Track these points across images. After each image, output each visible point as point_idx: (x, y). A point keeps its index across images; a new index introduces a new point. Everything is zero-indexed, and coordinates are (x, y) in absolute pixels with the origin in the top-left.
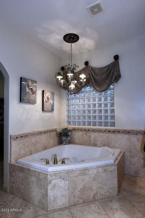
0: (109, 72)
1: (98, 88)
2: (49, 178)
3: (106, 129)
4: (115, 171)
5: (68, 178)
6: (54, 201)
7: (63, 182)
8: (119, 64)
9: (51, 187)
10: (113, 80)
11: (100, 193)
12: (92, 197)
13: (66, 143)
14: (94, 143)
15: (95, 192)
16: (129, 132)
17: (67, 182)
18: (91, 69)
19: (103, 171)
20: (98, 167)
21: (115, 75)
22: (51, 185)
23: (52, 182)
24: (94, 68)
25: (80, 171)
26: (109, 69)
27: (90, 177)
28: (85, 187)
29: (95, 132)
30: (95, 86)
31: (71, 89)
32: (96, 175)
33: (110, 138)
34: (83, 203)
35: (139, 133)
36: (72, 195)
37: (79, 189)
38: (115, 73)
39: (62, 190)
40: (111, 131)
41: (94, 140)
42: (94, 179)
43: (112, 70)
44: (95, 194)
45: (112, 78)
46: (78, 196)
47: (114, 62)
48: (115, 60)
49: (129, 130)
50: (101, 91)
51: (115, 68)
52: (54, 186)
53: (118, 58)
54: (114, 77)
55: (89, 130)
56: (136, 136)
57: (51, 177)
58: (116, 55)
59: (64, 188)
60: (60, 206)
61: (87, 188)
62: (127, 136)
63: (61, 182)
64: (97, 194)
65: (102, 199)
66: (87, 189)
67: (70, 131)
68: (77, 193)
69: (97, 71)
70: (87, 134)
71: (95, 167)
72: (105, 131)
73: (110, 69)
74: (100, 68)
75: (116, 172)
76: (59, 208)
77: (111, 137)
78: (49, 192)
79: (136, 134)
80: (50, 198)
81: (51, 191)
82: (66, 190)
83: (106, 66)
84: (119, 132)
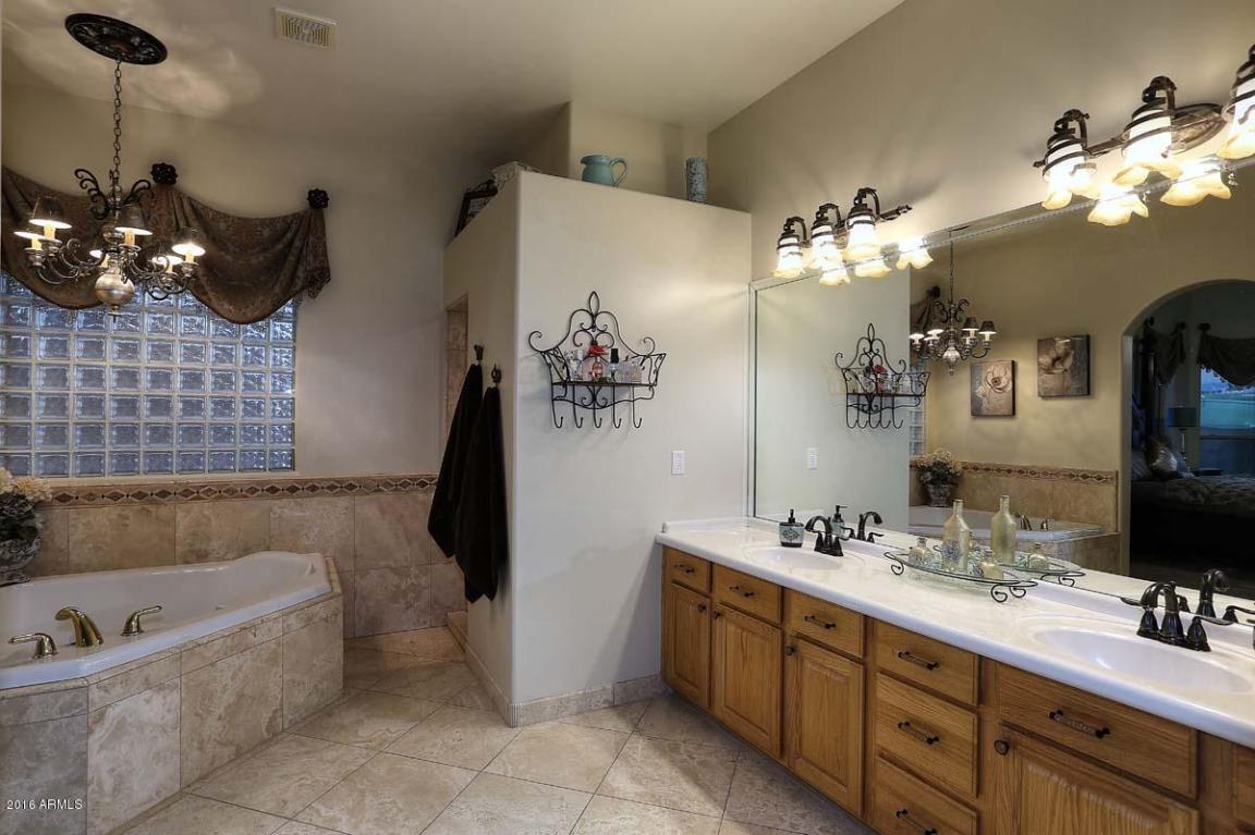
0: (280, 246)
1: (226, 306)
2: (97, 700)
3: (259, 483)
4: (336, 615)
5: (177, 681)
6: (116, 789)
7: (157, 700)
8: (324, 228)
9: (101, 737)
10: (299, 283)
11: (290, 703)
12: (264, 726)
13: (11, 578)
14: (192, 551)
15: (276, 705)
16: (351, 487)
17: (174, 697)
18: (188, 208)
19: (303, 624)
20: (286, 613)
21: (308, 268)
22: (107, 725)
23: (111, 713)
24: (205, 207)
25: (224, 642)
26: (285, 233)
27: (259, 655)
28: (241, 696)
29: (199, 498)
30: (211, 295)
31: (111, 295)
32: (278, 644)
33: (272, 515)
34: (233, 757)
35: (387, 485)
36: (192, 740)
37: (222, 710)
38: (310, 258)
39: (154, 733)
40: (278, 490)
41: (195, 534)
42: (273, 659)
43: (297, 243)
44: (275, 712)
45: (293, 277)
46: (215, 740)
47: (305, 212)
48: (311, 204)
49: (353, 479)
50: (241, 320)
51: (311, 238)
52: (120, 728)
53: (326, 205)
54: (301, 274)
55: (164, 494)
56: (374, 496)
57: (106, 691)
58: (317, 190)
59: (160, 723)
60: (140, 805)
61: (250, 697)
62: (342, 502)
63: (148, 701)
64: (282, 709)
65: (297, 722)
66: (250, 701)
67: (39, 505)
68: (212, 726)
69: (222, 226)
70: (148, 511)
71: (277, 615)
72: (253, 490)
73: (289, 235)
74: (239, 219)
75: (340, 618)
76: (139, 810)
77: (279, 510)
78: (95, 759)
79: (376, 491)
80: (100, 784)
81: (103, 753)
82: (170, 730)
83: (272, 221)
84: (313, 488)
